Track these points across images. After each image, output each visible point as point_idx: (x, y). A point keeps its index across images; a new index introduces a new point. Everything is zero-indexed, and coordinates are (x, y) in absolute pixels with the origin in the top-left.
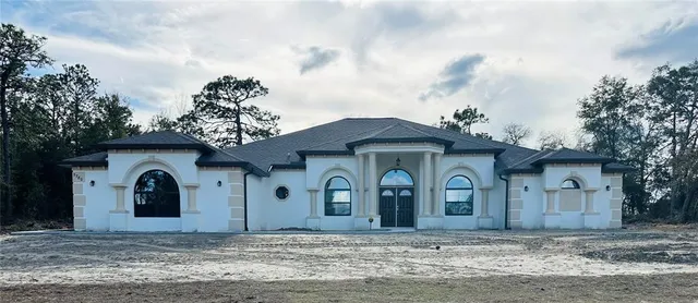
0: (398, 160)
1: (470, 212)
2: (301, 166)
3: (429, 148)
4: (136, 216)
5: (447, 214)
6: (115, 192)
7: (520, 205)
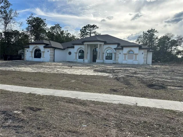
0: (95, 46)
1: (111, 59)
2: (73, 47)
3: (99, 43)
4: (34, 58)
5: (106, 59)
6: (31, 53)
7: (118, 57)
